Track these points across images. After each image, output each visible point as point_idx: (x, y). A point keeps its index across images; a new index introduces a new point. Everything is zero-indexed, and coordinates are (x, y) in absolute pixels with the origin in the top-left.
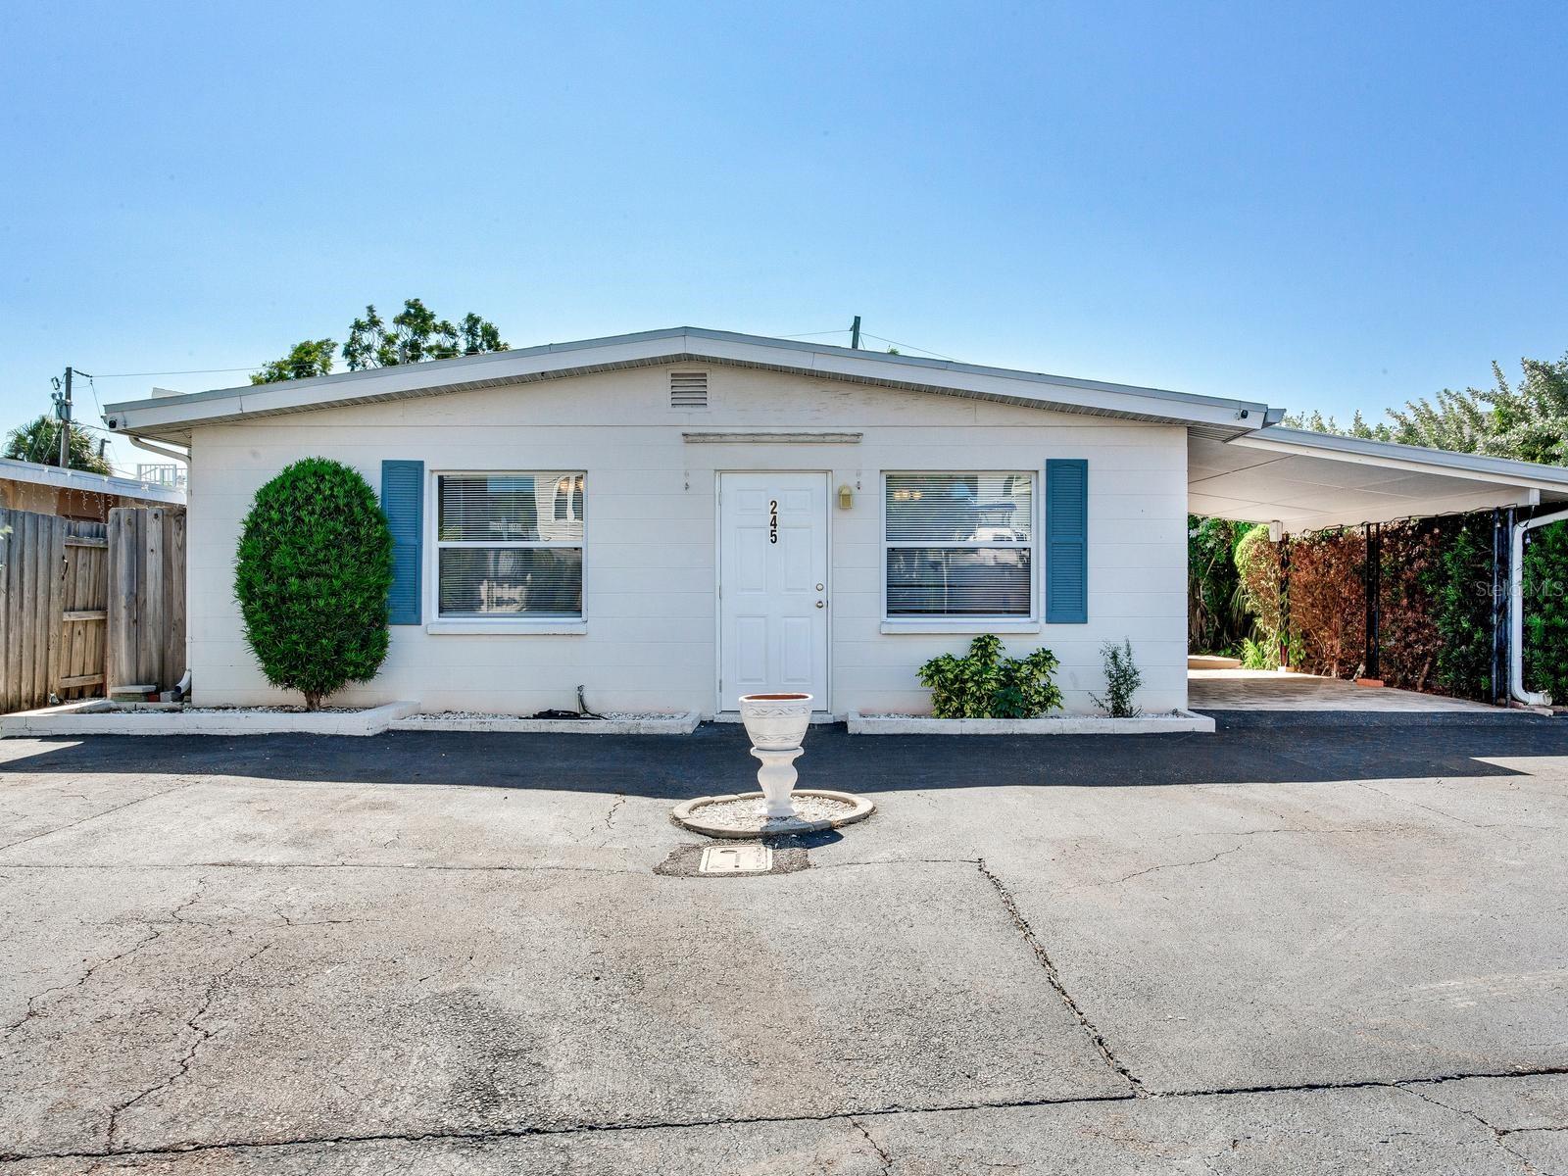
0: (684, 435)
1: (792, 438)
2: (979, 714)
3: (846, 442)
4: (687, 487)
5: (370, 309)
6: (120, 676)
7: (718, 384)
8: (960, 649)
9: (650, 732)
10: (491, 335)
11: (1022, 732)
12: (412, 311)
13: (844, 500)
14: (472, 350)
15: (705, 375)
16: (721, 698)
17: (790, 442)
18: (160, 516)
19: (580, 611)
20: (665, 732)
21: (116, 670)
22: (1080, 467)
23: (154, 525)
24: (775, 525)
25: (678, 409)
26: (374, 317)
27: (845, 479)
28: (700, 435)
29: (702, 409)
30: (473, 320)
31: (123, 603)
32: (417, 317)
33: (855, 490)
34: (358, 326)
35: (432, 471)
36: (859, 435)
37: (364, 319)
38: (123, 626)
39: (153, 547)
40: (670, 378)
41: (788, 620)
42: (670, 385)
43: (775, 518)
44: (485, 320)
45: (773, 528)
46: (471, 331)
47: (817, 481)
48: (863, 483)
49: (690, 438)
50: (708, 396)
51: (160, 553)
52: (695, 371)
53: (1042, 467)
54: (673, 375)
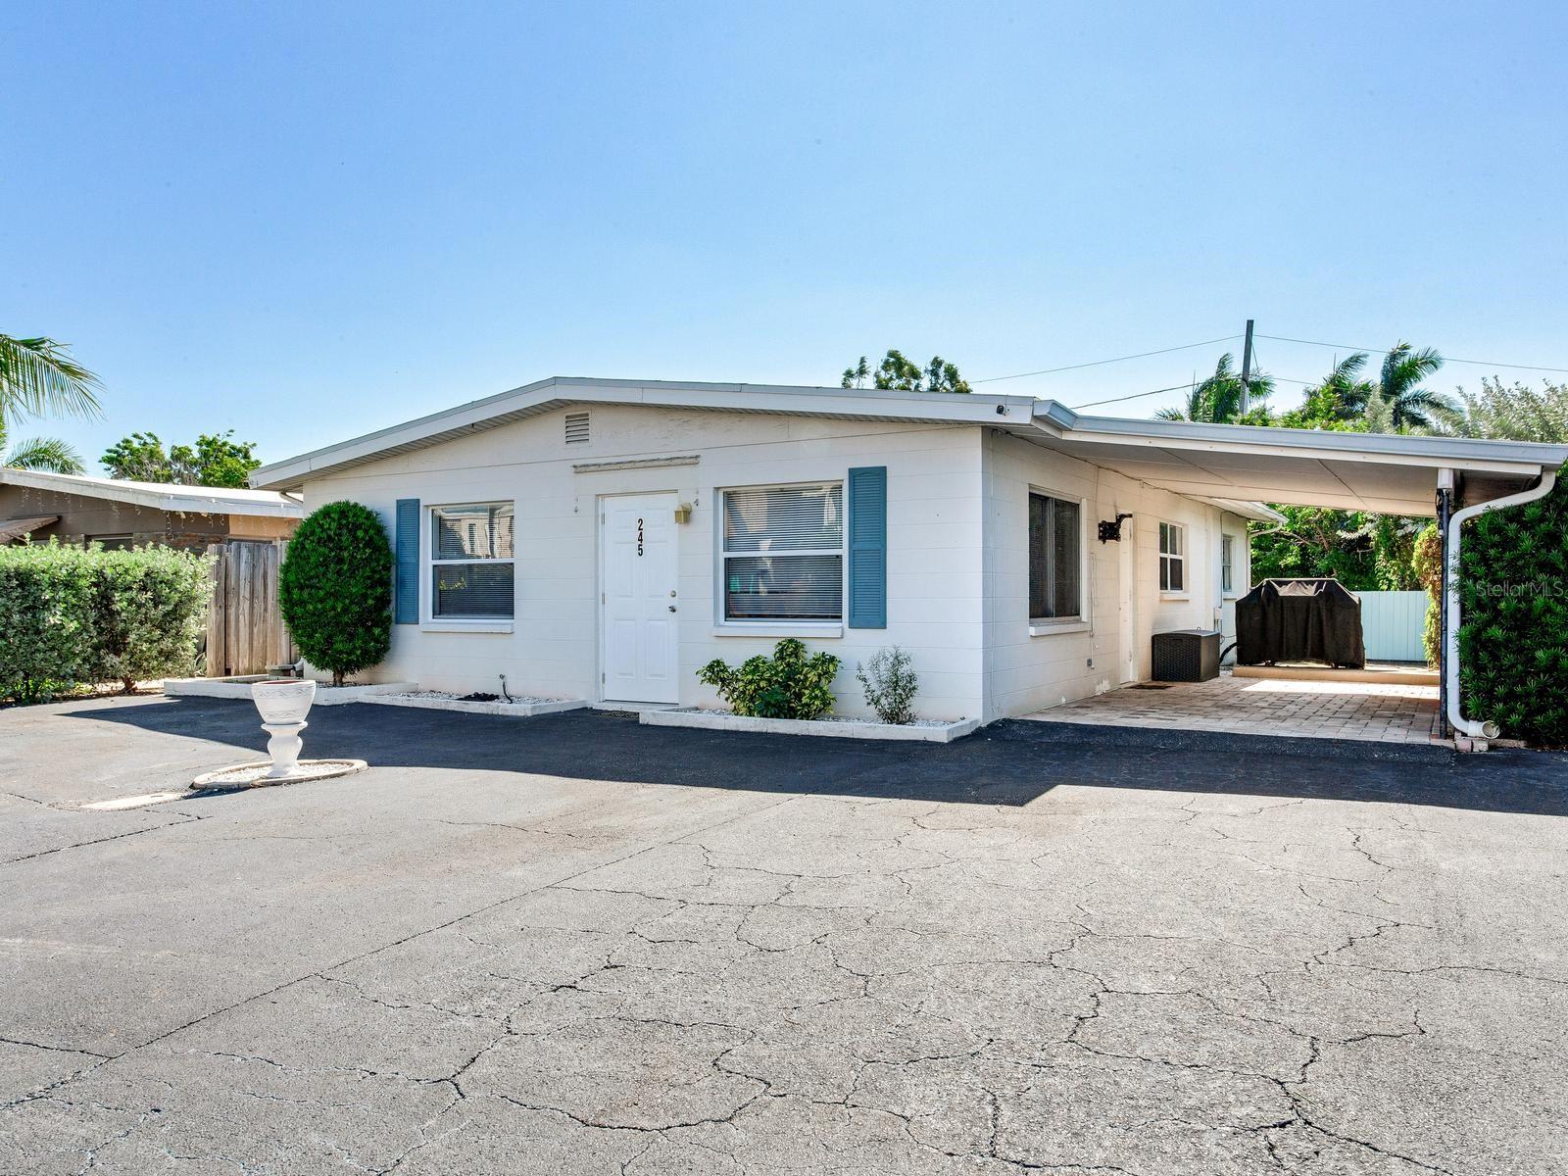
0: (574, 467)
1: (650, 464)
2: (750, 713)
3: (686, 464)
4: (576, 510)
5: (863, 360)
7: (597, 422)
8: (768, 651)
9: (506, 713)
10: (952, 374)
11: (775, 731)
12: (892, 360)
13: (685, 516)
14: (934, 389)
15: (587, 415)
16: (603, 688)
17: (645, 467)
19: (513, 614)
20: (514, 714)
22: (880, 473)
24: (641, 540)
25: (571, 445)
26: (864, 366)
27: (687, 497)
28: (585, 466)
29: (586, 444)
30: (937, 363)
32: (896, 363)
33: (694, 506)
34: (849, 374)
35: (427, 506)
36: (697, 457)
37: (855, 368)
40: (565, 420)
41: (650, 622)
42: (564, 425)
43: (641, 534)
44: (947, 361)
45: (639, 543)
46: (934, 373)
47: (666, 500)
48: (700, 500)
49: (579, 469)
50: (590, 433)
52: (578, 413)
53: (845, 476)
54: (567, 417)
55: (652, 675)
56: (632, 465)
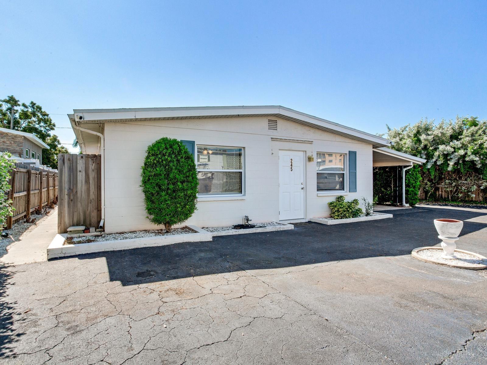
0: (271, 138)
3: (309, 143)
4: (273, 153)
6: (65, 223)
7: (280, 124)
10: (39, 108)
13: (310, 159)
15: (277, 121)
16: (279, 216)
18: (84, 157)
19: (241, 192)
21: (62, 220)
22: (355, 153)
23: (81, 161)
24: (292, 166)
25: (270, 130)
27: (309, 154)
28: (276, 138)
29: (276, 131)
30: (33, 104)
31: (66, 193)
35: (197, 145)
36: (312, 141)
38: (66, 202)
39: (81, 170)
41: (295, 193)
42: (268, 123)
43: (292, 164)
44: (37, 104)
46: (33, 107)
47: (301, 154)
48: (313, 155)
49: (273, 139)
50: (278, 127)
51: (84, 172)
52: (273, 119)
53: (348, 153)
54: (269, 120)
55: (295, 210)
56: (293, 141)
